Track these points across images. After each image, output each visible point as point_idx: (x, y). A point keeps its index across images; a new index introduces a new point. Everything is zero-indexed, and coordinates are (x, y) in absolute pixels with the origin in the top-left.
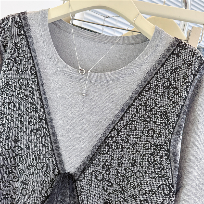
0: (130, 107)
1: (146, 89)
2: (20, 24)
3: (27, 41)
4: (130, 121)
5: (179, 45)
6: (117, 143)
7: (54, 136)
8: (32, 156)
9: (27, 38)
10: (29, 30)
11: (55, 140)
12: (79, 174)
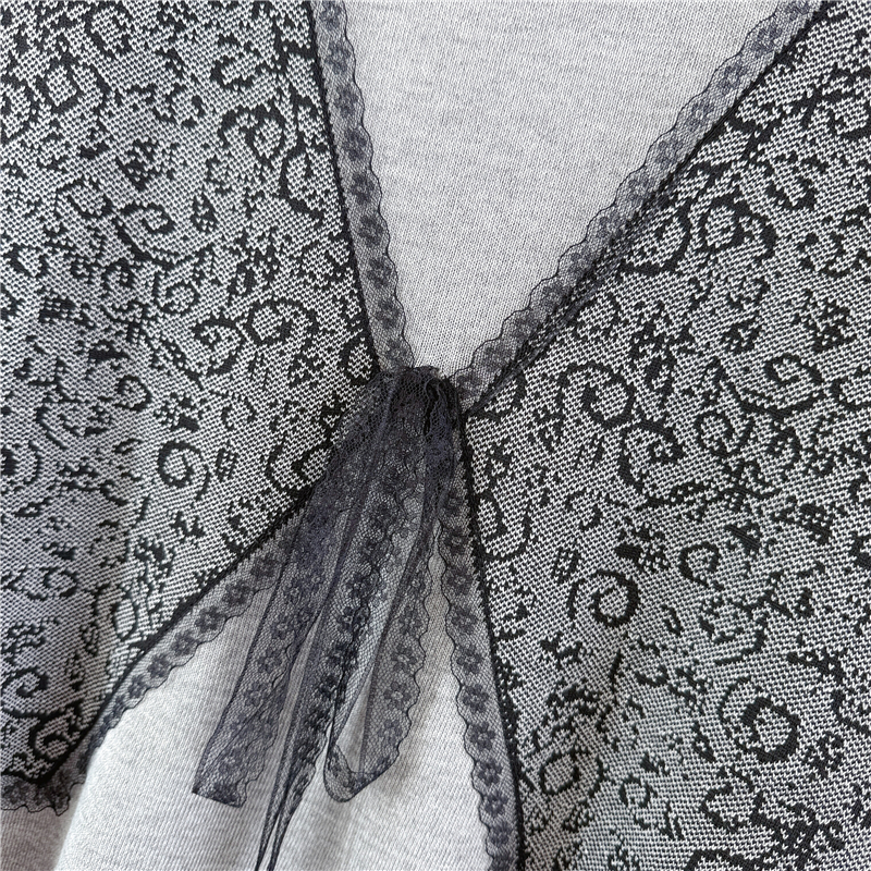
4: (836, 73)
6: (742, 209)
7: (355, 155)
8: (226, 267)
11: (360, 179)
12: (487, 378)
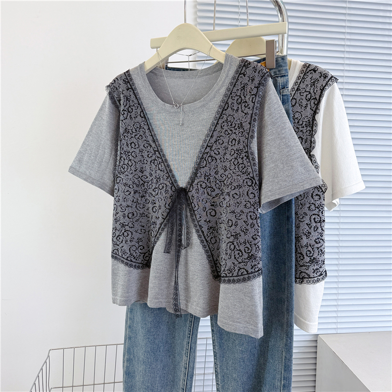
0: (216, 126)
1: (226, 108)
2: (127, 80)
3: (134, 92)
4: (218, 137)
5: (244, 66)
6: (212, 157)
7: (166, 162)
9: (133, 90)
10: (133, 84)
11: (168, 165)
12: (189, 186)
